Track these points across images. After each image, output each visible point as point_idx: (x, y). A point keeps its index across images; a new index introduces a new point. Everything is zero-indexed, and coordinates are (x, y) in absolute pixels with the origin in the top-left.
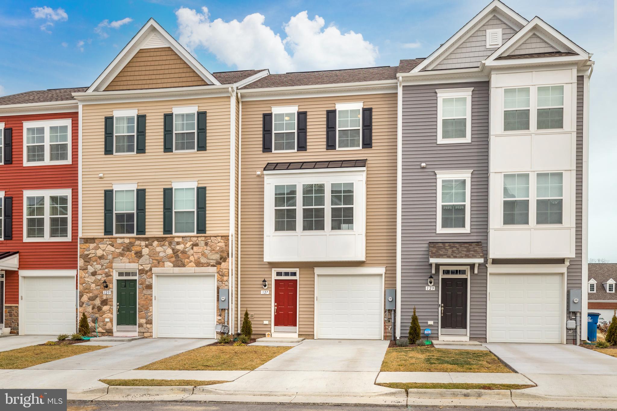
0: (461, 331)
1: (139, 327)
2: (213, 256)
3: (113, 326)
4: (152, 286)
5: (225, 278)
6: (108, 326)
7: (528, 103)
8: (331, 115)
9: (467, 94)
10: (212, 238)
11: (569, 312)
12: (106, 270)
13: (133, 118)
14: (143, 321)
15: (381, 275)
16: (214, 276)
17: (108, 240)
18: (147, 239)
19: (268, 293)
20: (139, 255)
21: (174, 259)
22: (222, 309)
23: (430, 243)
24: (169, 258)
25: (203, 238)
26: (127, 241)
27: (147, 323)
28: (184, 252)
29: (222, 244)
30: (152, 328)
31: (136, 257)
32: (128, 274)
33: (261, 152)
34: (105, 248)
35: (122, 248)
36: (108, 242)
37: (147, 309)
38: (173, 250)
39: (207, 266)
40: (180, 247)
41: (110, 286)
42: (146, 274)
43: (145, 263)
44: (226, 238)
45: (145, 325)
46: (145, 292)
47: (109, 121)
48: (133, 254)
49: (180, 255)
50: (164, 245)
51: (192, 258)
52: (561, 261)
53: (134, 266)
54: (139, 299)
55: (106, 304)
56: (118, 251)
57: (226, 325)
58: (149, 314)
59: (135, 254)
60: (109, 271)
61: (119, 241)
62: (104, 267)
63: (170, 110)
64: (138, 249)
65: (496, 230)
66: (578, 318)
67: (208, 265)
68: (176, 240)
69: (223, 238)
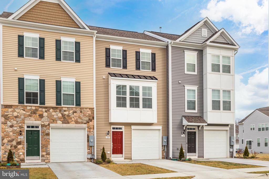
0: (194, 154)
1: (42, 157)
2: (85, 118)
3: (25, 157)
4: (49, 134)
5: (92, 130)
6: (22, 157)
7: (219, 61)
8: (138, 54)
9: (195, 54)
10: (84, 109)
11: (230, 145)
12: (20, 124)
14: (44, 153)
16: (85, 129)
17: (21, 107)
18: (46, 108)
19: (109, 138)
20: (41, 116)
21: (62, 119)
22: (91, 146)
23: (183, 116)
24: (60, 119)
25: (79, 109)
26: (34, 108)
27: (46, 155)
28: (68, 116)
29: (90, 112)
30: (50, 157)
31: (39, 117)
32: (33, 127)
33: (105, 67)
34: (19, 111)
35: (30, 112)
36: (21, 108)
37: (47, 147)
38: (62, 114)
39: (82, 124)
40: (66, 113)
41: (23, 133)
42: (46, 127)
43: (45, 121)
44: (92, 109)
45: (45, 156)
46: (45, 137)
47: (21, 38)
48: (38, 116)
49: (66, 117)
50: (56, 111)
51: (73, 119)
52: (227, 125)
53: (38, 123)
54: (41, 141)
55: (20, 144)
56: (28, 113)
57: (93, 154)
58: (48, 149)
59: (39, 116)
60: (22, 125)
61: (29, 108)
62: (19, 122)
63: (59, 38)
64: (41, 113)
65: (210, 112)
66: (233, 148)
67: (82, 123)
68: (64, 109)
69: (90, 109)
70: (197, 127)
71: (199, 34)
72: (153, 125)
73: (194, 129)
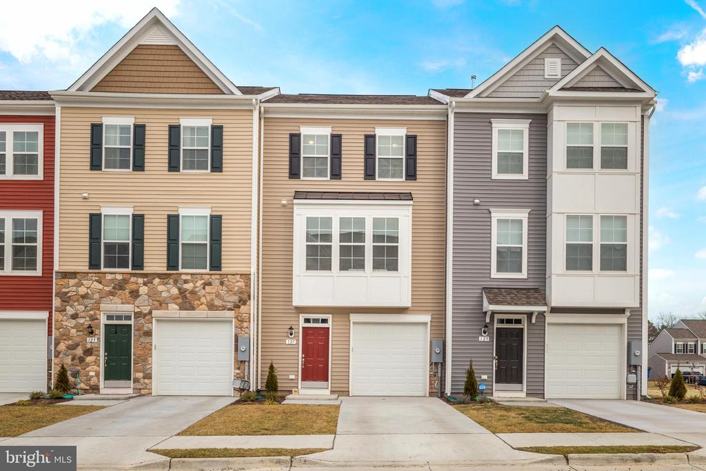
0: (516, 386)
1: (134, 382)
2: (230, 298)
3: (99, 381)
4: (151, 332)
5: (245, 324)
6: (93, 381)
7: (591, 139)
8: (370, 140)
9: (524, 126)
10: (229, 276)
11: (629, 366)
12: (91, 312)
13: (128, 128)
14: (140, 375)
15: (426, 324)
16: (232, 321)
17: (94, 275)
18: (145, 275)
19: (295, 343)
20: (135, 294)
21: (180, 301)
22: (241, 361)
23: (484, 288)
24: (174, 299)
25: (218, 277)
26: (119, 277)
27: (144, 378)
28: (193, 292)
29: (241, 284)
30: (151, 383)
31: (131, 297)
32: (119, 318)
33: (287, 179)
34: (91, 285)
35: (113, 285)
36: (93, 278)
37: (145, 360)
38: (179, 289)
39: (223, 310)
40: (189, 286)
41: (97, 332)
42: (144, 318)
43: (143, 304)
44: (246, 276)
45: (142, 380)
46: (142, 339)
47: (96, 129)
48: (127, 294)
49: (188, 295)
50: (167, 283)
51: (203, 300)
52: (621, 311)
53: (128, 308)
54: (134, 349)
55: (91, 355)
56: (107, 289)
57: (246, 379)
58: (148, 367)
59: (130, 293)
60: (95, 313)
61: (109, 277)
62: (89, 308)
63: (177, 121)
64: (134, 287)
65: (558, 275)
66: (639, 372)
67: (224, 308)
68: (184, 277)
69: (243, 277)
70: (526, 316)
71: (536, 73)
72: (409, 312)
73: (518, 321)
